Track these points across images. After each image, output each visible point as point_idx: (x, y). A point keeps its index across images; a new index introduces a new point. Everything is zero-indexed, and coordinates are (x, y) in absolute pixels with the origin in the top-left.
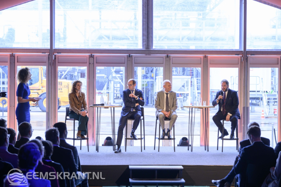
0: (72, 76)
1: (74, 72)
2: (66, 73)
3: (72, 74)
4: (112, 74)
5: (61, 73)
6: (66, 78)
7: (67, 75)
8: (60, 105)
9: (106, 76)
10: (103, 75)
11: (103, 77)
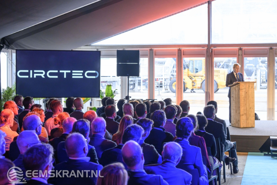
0: (228, 66)
1: (229, 63)
2: (223, 63)
3: (227, 64)
4: (259, 64)
5: (219, 63)
6: (223, 68)
7: (224, 65)
8: (218, 88)
9: (254, 65)
10: (252, 65)
11: (252, 66)
